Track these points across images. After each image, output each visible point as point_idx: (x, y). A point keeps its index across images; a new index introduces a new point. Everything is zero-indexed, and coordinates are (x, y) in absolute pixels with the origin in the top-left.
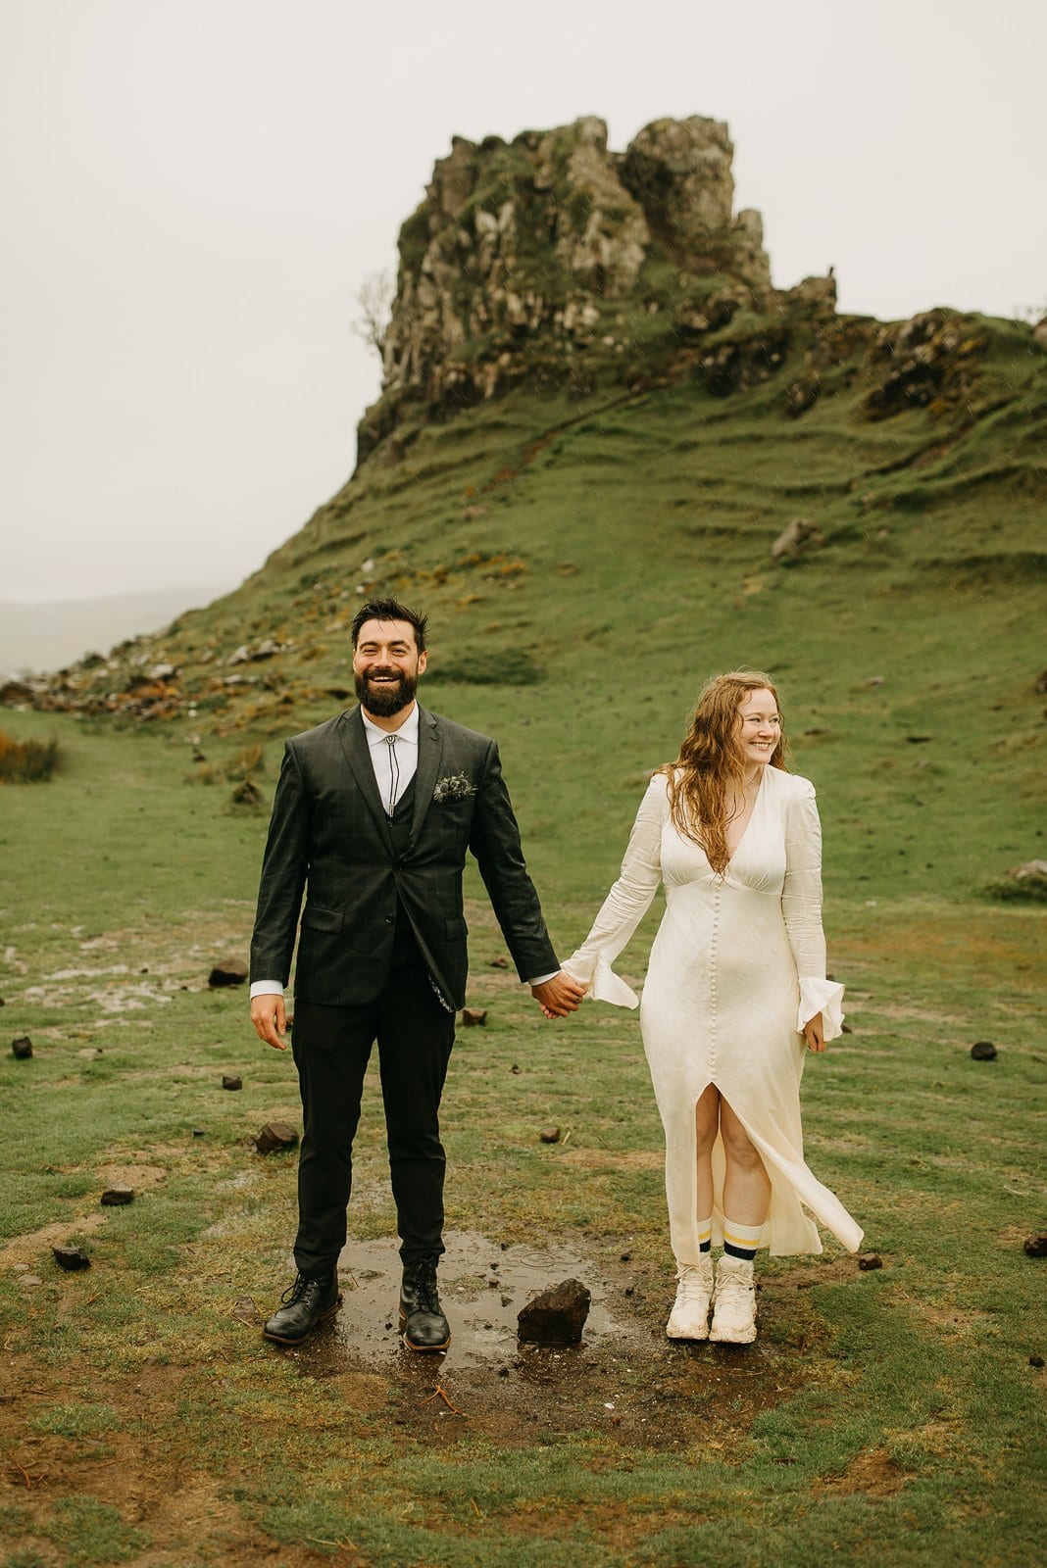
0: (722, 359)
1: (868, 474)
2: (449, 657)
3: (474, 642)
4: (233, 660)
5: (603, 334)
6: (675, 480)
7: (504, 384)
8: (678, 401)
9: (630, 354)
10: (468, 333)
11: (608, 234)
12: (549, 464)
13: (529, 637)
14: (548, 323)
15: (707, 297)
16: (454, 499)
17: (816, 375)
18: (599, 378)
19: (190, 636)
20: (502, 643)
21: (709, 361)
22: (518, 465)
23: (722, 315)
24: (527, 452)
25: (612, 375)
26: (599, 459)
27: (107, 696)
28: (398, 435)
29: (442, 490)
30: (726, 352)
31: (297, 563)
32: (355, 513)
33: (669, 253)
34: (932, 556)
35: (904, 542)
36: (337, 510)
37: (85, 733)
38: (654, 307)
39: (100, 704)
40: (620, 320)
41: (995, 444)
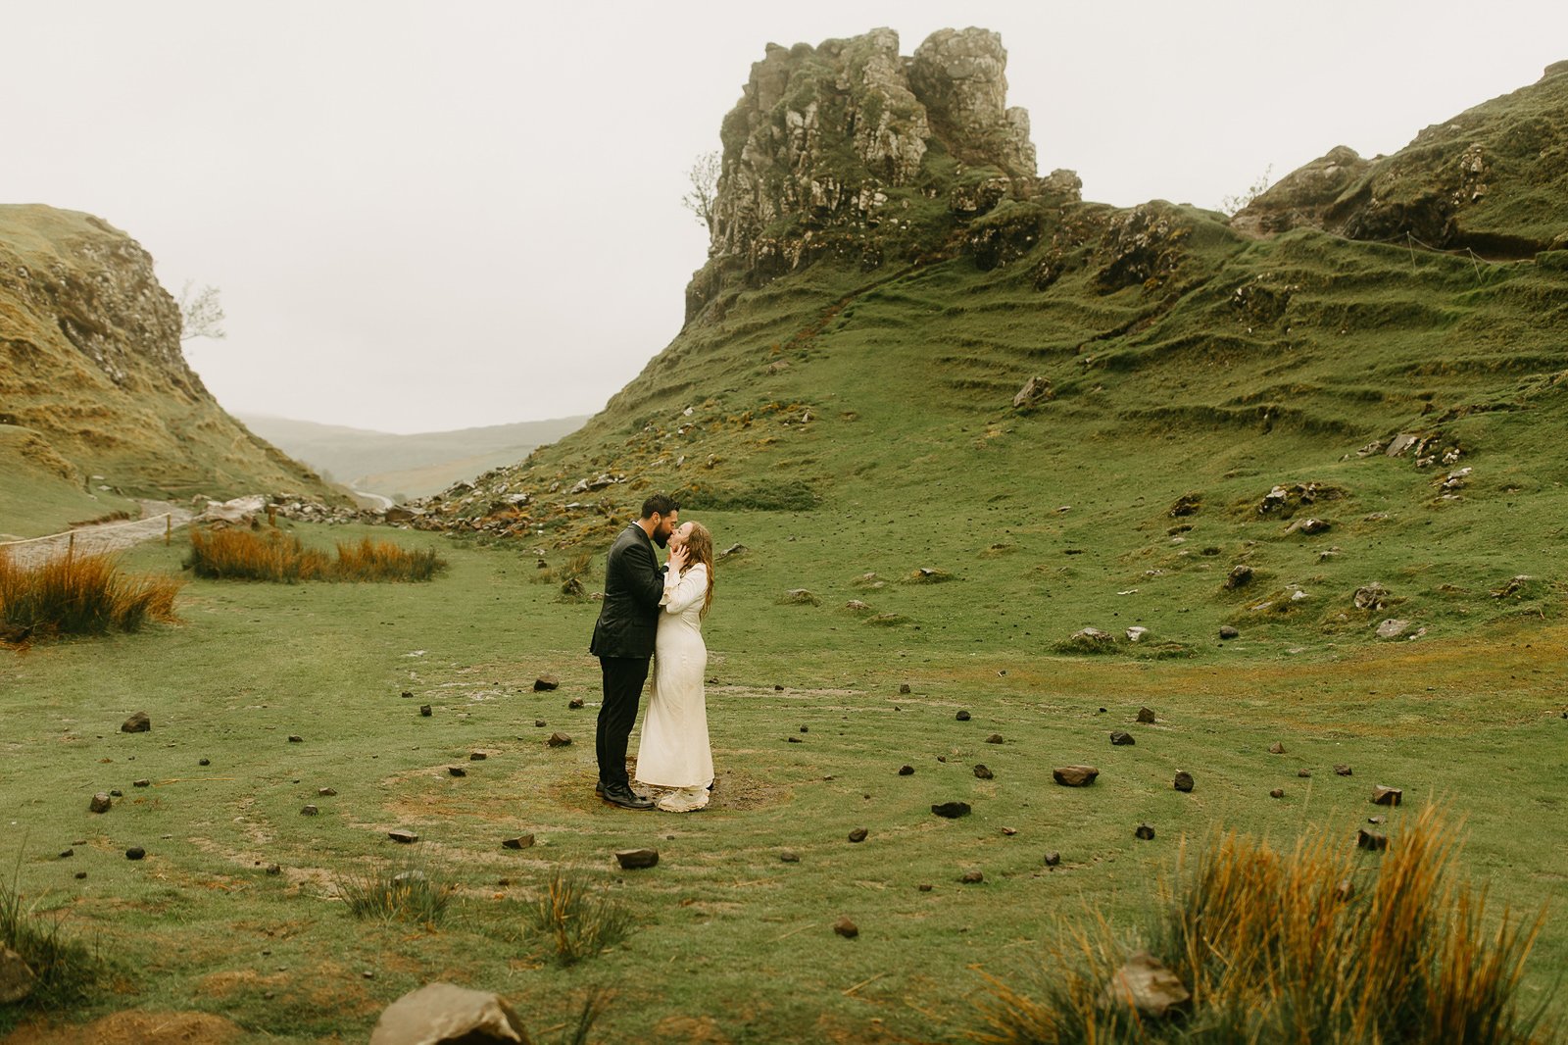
0: (986, 239)
2: (746, 488)
3: (768, 476)
4: (575, 490)
5: (890, 217)
6: (943, 341)
7: (808, 257)
8: (950, 273)
9: (912, 231)
11: (896, 132)
12: (842, 326)
13: (812, 471)
14: (845, 205)
15: (977, 185)
16: (762, 355)
17: (1061, 254)
18: (886, 252)
19: (541, 470)
20: (789, 477)
21: (975, 240)
22: (818, 326)
23: (989, 201)
24: (824, 315)
25: (898, 250)
26: (883, 322)
27: (473, 519)
28: (719, 299)
29: (754, 347)
30: (989, 233)
31: (633, 407)
32: (682, 365)
33: (947, 145)
34: (1133, 408)
35: (1114, 396)
36: (667, 362)
37: (456, 547)
38: (934, 192)
39: (467, 524)
40: (905, 204)
41: (1189, 317)
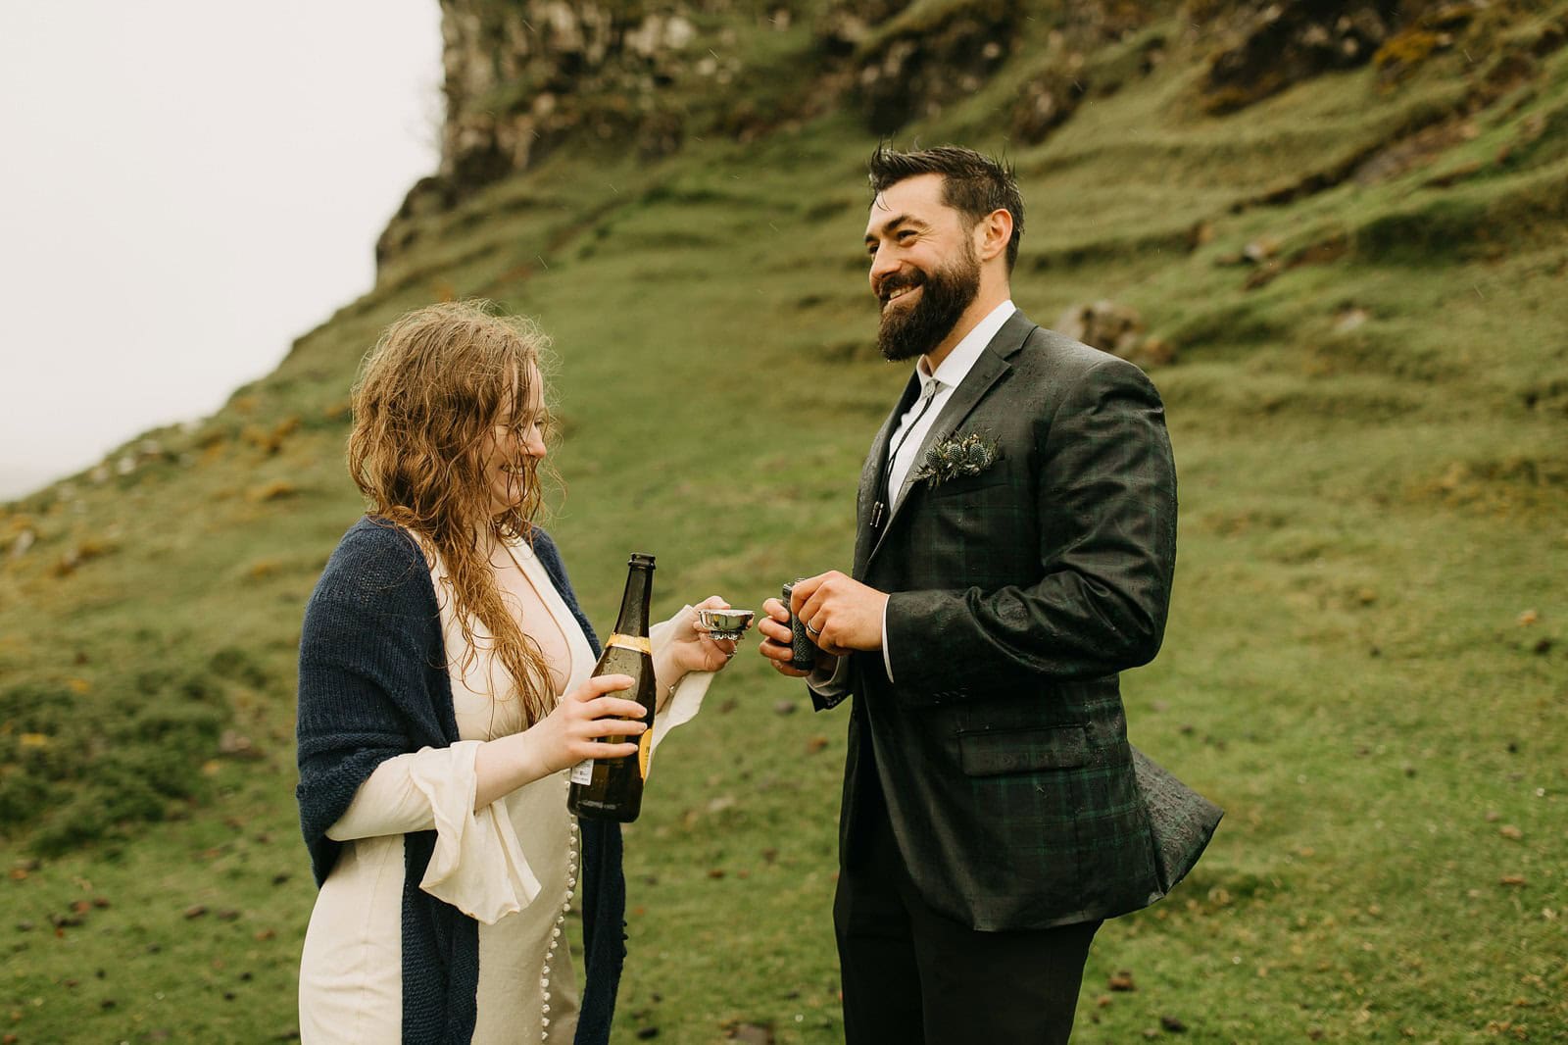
0: (893, 67)
1: (1237, 209)
5: (698, 62)
6: (801, 265)
7: (545, 143)
8: (815, 145)
9: (741, 85)
10: (498, 74)
12: (587, 254)
14: (615, 49)
17: (1076, 62)
18: (688, 124)
21: (870, 75)
22: (540, 260)
24: (557, 238)
25: (709, 118)
26: (672, 240)
30: (902, 50)
38: (781, 18)
40: (727, 37)
